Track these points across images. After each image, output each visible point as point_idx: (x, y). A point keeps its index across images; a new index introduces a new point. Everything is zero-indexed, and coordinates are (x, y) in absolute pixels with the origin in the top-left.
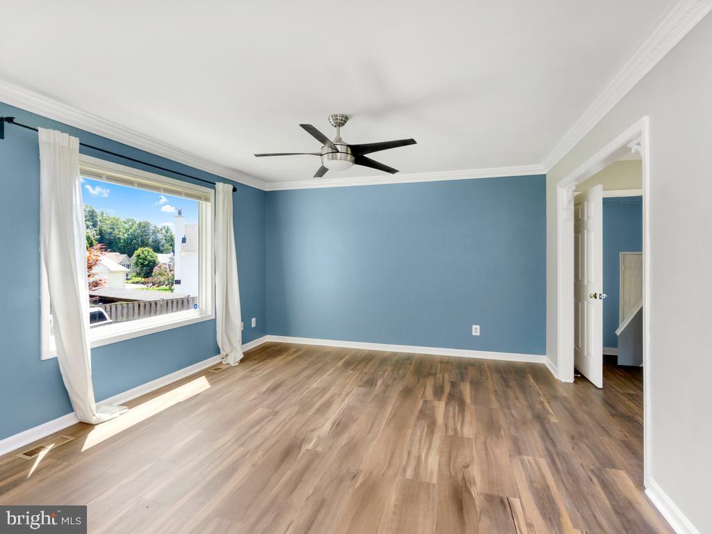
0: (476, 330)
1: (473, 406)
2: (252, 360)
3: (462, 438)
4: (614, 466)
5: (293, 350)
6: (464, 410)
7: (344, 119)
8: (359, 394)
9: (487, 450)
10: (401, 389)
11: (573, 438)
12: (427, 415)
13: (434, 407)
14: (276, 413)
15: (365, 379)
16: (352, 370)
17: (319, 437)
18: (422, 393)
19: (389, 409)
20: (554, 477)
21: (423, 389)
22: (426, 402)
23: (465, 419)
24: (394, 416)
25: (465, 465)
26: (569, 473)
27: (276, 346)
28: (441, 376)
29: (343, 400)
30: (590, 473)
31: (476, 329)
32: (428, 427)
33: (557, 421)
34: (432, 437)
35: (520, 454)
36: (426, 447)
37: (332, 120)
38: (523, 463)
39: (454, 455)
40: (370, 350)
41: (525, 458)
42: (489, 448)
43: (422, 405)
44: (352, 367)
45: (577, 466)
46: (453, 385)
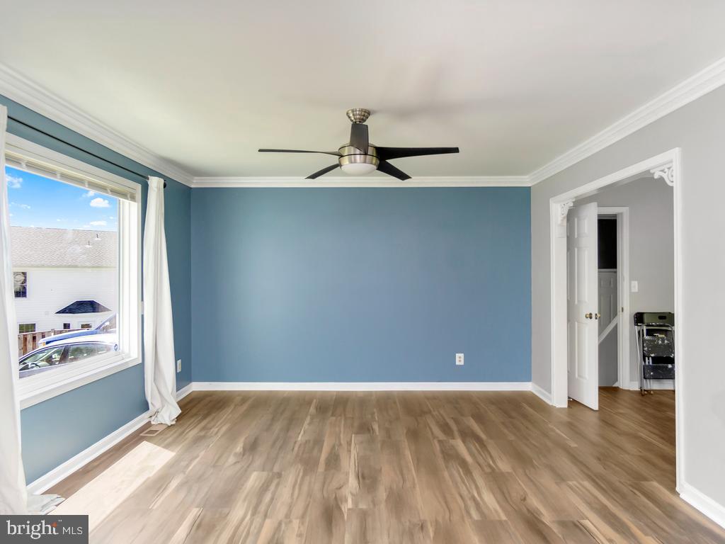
0: (460, 359)
1: (490, 441)
2: (192, 417)
3: (502, 474)
4: (646, 479)
5: (239, 399)
6: (485, 446)
7: (366, 114)
8: (362, 442)
9: (532, 481)
10: (405, 431)
11: (599, 459)
12: (450, 455)
13: (452, 446)
14: (279, 475)
15: (356, 424)
16: (333, 415)
17: (352, 494)
18: (430, 433)
19: (408, 454)
20: (604, 496)
21: (428, 428)
22: (440, 442)
23: (492, 454)
24: (418, 461)
25: (522, 498)
26: (614, 491)
27: (211, 396)
28: (436, 413)
29: (349, 451)
30: (631, 488)
31: (460, 357)
32: (461, 467)
33: (576, 445)
34: (472, 476)
35: (563, 480)
36: (473, 487)
37: (351, 115)
38: (571, 487)
39: (505, 491)
40: (339, 392)
41: (570, 483)
42: (534, 480)
43: (440, 446)
44: (330, 413)
45: (618, 484)
46: (456, 421)
